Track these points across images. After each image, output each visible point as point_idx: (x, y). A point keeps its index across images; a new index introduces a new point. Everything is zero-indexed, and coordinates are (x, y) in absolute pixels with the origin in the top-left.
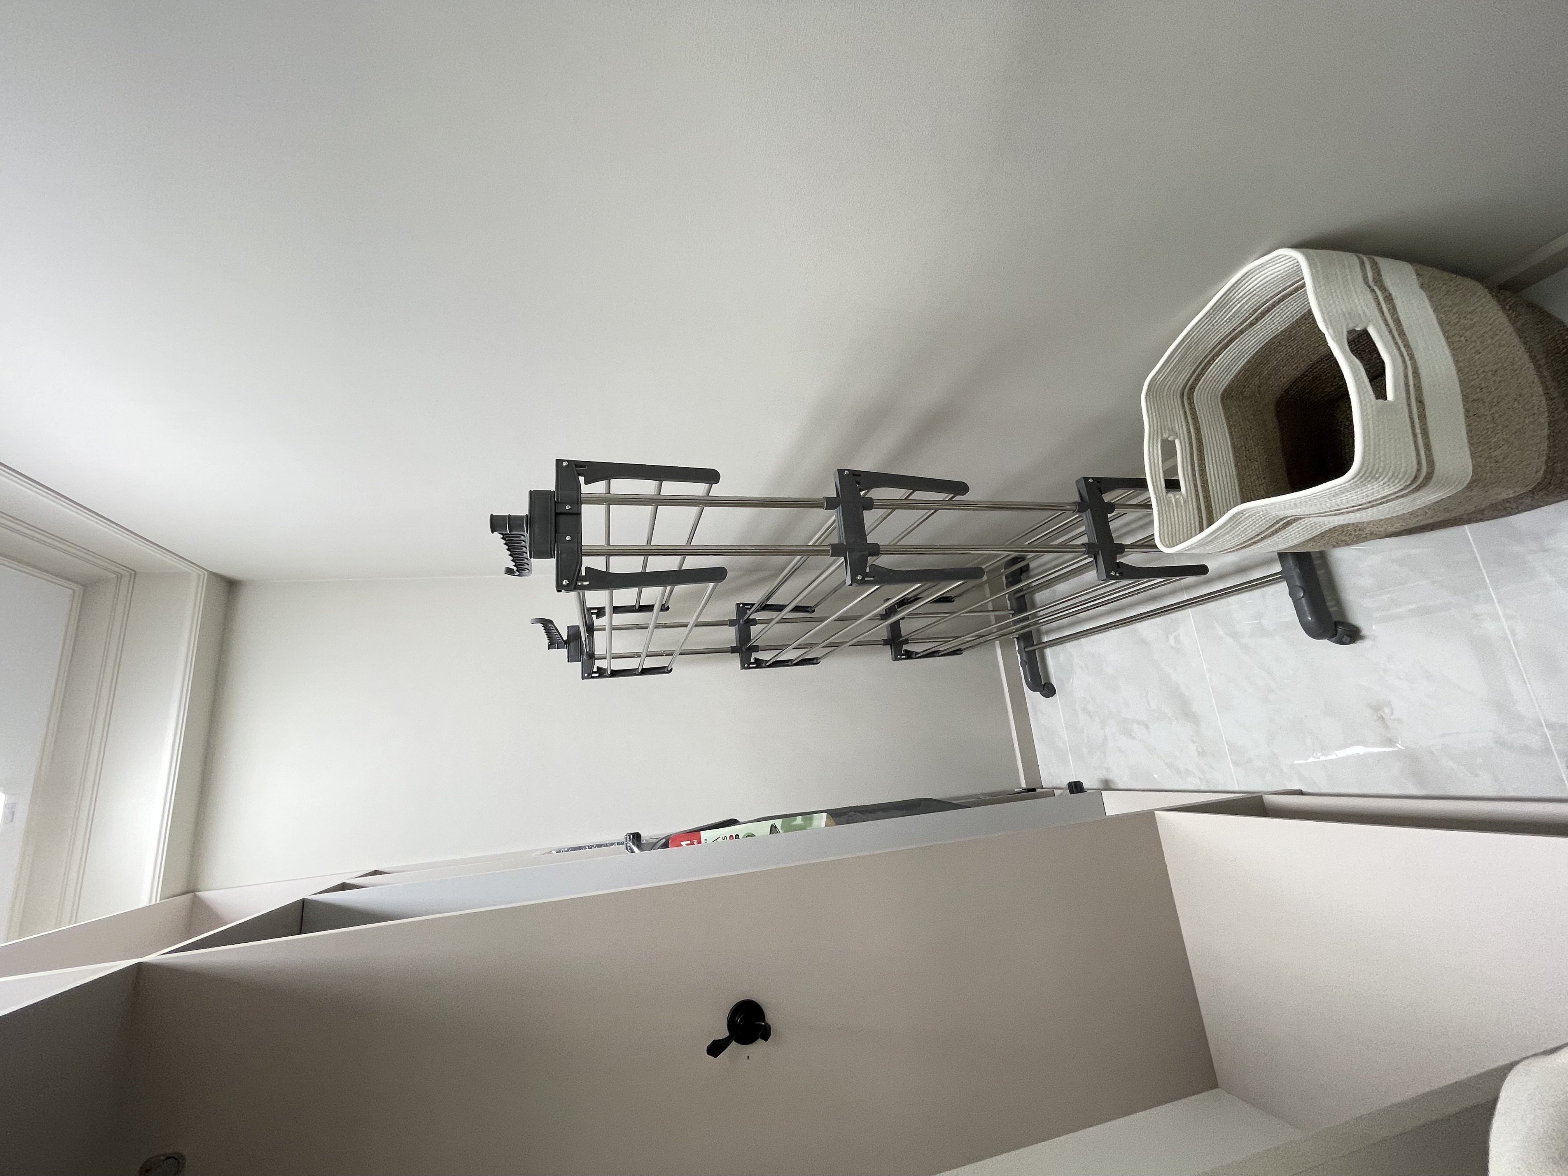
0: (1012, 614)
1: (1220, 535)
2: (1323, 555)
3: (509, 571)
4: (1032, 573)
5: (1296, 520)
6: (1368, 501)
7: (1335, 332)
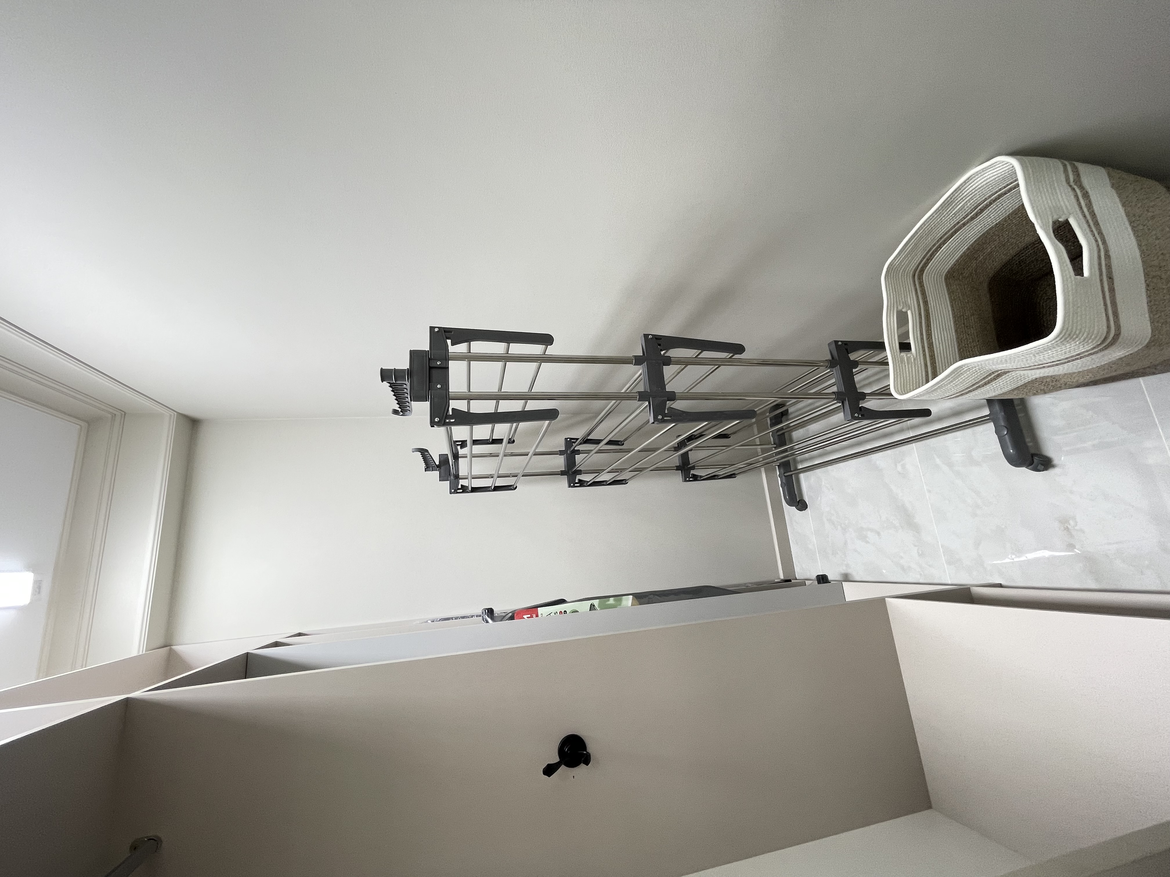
0: (775, 447)
1: (943, 385)
2: (1023, 402)
3: (395, 412)
4: (791, 416)
5: (1005, 373)
6: (1065, 357)
7: (1042, 222)
